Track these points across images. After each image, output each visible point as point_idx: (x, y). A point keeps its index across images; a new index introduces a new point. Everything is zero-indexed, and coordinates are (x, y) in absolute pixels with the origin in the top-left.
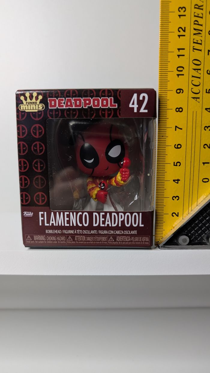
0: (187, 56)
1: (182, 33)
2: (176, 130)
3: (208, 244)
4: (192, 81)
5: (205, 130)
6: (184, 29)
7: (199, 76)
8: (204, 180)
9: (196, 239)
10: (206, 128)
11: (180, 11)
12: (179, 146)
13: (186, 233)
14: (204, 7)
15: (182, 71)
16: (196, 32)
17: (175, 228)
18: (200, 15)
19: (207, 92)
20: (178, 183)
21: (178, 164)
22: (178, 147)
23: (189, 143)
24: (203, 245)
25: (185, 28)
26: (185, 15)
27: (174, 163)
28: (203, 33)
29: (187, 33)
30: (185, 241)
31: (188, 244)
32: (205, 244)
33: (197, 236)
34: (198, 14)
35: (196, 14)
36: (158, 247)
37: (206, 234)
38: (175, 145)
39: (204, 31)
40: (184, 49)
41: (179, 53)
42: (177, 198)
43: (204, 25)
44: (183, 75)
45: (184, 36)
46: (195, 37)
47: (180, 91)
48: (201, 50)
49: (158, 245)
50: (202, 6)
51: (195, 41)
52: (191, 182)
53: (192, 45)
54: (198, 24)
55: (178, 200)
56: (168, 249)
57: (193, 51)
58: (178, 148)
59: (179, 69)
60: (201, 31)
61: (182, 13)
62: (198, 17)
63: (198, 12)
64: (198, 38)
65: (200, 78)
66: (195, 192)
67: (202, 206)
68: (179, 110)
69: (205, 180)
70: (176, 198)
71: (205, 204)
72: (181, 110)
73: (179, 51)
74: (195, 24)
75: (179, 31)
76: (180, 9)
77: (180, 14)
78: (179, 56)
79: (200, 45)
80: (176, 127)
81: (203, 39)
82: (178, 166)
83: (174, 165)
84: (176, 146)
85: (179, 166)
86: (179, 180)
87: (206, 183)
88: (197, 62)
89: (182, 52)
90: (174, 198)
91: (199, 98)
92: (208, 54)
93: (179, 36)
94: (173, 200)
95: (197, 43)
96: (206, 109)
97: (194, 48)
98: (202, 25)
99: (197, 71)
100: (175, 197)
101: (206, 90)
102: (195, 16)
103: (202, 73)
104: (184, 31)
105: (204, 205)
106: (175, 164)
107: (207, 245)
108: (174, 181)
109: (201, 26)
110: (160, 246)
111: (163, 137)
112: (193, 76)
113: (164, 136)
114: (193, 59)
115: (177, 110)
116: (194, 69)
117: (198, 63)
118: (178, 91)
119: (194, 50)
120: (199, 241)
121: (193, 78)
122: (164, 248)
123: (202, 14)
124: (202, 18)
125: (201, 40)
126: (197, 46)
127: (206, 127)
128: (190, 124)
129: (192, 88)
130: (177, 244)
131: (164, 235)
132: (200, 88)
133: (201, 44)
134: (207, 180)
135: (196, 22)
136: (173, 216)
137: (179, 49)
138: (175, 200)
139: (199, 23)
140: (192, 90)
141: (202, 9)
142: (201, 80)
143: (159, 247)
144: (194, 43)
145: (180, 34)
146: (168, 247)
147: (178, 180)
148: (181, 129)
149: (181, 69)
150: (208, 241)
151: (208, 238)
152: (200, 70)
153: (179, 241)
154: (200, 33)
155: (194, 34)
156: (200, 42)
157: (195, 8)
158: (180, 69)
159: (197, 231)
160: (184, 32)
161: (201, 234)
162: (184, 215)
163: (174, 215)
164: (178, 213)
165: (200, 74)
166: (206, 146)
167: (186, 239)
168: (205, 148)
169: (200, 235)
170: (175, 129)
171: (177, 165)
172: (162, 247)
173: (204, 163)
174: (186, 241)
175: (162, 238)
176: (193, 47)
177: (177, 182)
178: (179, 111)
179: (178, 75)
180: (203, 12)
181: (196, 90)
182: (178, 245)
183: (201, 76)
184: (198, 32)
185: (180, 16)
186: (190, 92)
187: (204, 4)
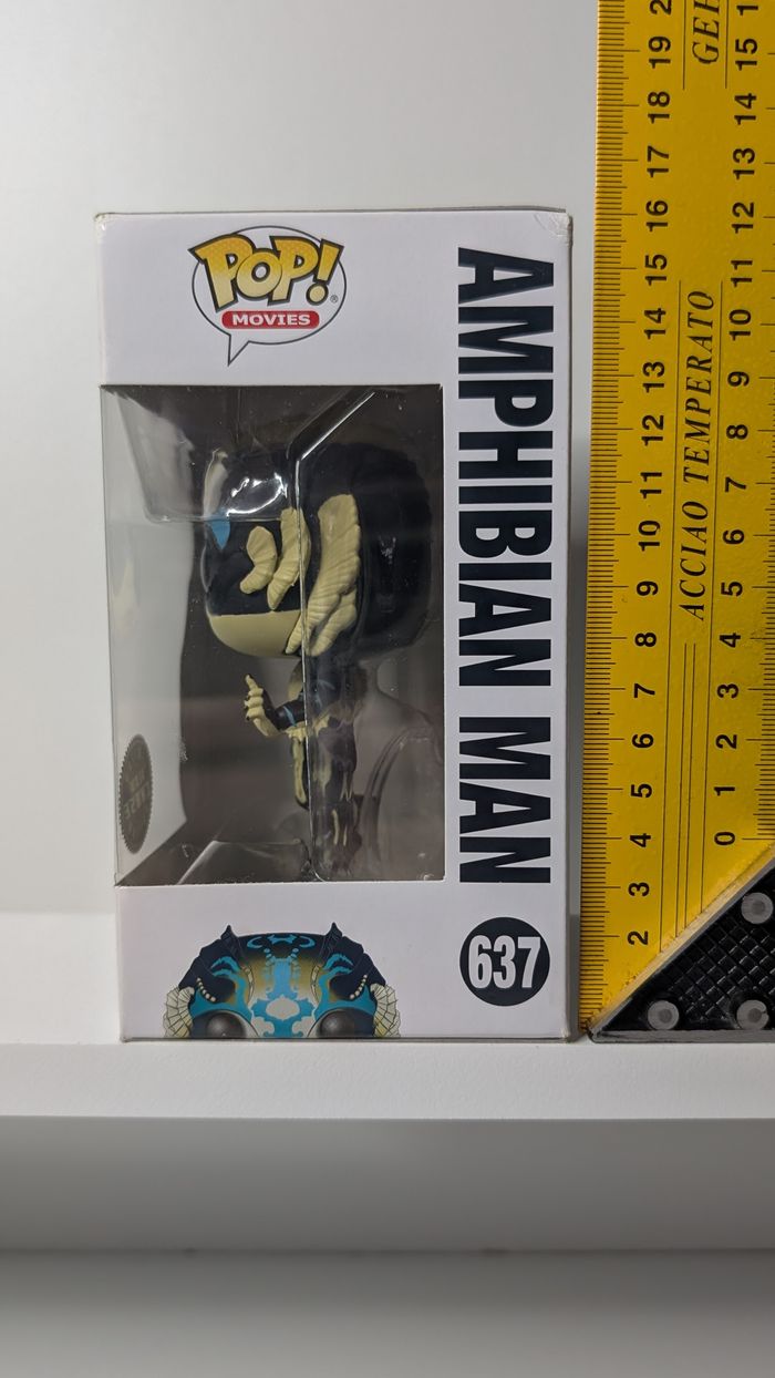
0: (667, 492)
1: (654, 431)
2: (636, 696)
3: (735, 1026)
4: (683, 560)
5: (722, 696)
6: (658, 422)
7: (701, 547)
8: (721, 839)
9: (701, 1011)
10: (723, 691)
11: (647, 374)
12: (647, 741)
13: (669, 995)
14: (714, 365)
15: (653, 533)
16: (691, 429)
17: (638, 978)
18: (705, 386)
19: (723, 592)
20: (644, 845)
21: (645, 791)
22: (643, 742)
23: (675, 731)
24: (723, 1031)
25: (662, 417)
26: (662, 385)
27: (633, 787)
28: (712, 431)
29: (665, 432)
30: (665, 1016)
31: (677, 1028)
32: (727, 1027)
33: (704, 1002)
34: (698, 383)
35: (691, 383)
36: (587, 1037)
37: (728, 996)
38: (635, 737)
39: (713, 428)
40: (660, 474)
41: (646, 487)
42: (643, 889)
43: (714, 412)
44: (657, 544)
45: (661, 438)
46: (690, 441)
47: (647, 588)
48: (706, 478)
49: (587, 1028)
50: (709, 361)
51: (690, 453)
52: (684, 843)
53: (683, 463)
54: (698, 409)
55: (645, 894)
56: (616, 1042)
57: (685, 480)
58: (642, 745)
59: (645, 528)
60: (708, 426)
61: (653, 378)
62: (697, 389)
63: (701, 376)
64: (696, 445)
65: (703, 553)
66: (695, 873)
67: (716, 915)
68: (646, 640)
69: (725, 839)
70: (638, 889)
71: (724, 907)
72: (650, 640)
73: (646, 480)
74: (688, 408)
75: (647, 427)
76: (649, 369)
77: (648, 380)
78: (645, 492)
79: (705, 465)
80: (637, 686)
81: (712, 448)
82: (644, 796)
83: (633, 794)
84: (638, 741)
85: (648, 796)
86: (649, 837)
87: (727, 846)
88: (695, 511)
89: (652, 483)
90: (634, 889)
91: (702, 608)
92: (727, 490)
93: (646, 439)
94: (633, 894)
95: (695, 459)
96: (723, 638)
97: (687, 471)
98: (708, 412)
99: (695, 533)
100: (638, 887)
101: (723, 585)
102: (689, 387)
103: (712, 540)
104: (660, 426)
105: (720, 911)
106: (636, 791)
107: (732, 1029)
108: (633, 838)
109: (706, 415)
110: (594, 1031)
111: (599, 714)
112: (684, 549)
113: (602, 711)
114: (685, 502)
115: (641, 640)
116: (689, 530)
117: (701, 512)
118: (644, 588)
119: (688, 478)
120: (712, 1019)
121: (685, 552)
122: (606, 1039)
123: (709, 382)
124: (709, 392)
125: (707, 452)
126: (695, 467)
127: (723, 687)
128: (676, 680)
129: (682, 581)
130: (645, 1027)
131: (607, 999)
132: (705, 579)
133: (706, 461)
134: (729, 838)
135: (691, 404)
136: (632, 943)
137: (646, 475)
138: (639, 894)
139: (701, 407)
140: (684, 584)
141: (709, 370)
142: (708, 560)
143: (591, 1036)
144: (687, 457)
145: (648, 433)
146: (618, 1037)
147: (645, 837)
148: (652, 693)
149: (653, 528)
150: (736, 1016)
151: (734, 1009)
152: (704, 530)
153: (649, 1018)
154: (702, 434)
155: (688, 435)
156: (703, 455)
157: (689, 366)
158: (648, 528)
159: (702, 989)
160: (659, 431)
161: (716, 996)
162: (665, 939)
163: (634, 938)
164: (646, 934)
165: (705, 541)
166: (722, 741)
167: (669, 1012)
168: (721, 746)
169: (712, 999)
170: (633, 694)
171: (640, 795)
172: (598, 1034)
173: (718, 790)
174: (670, 1018)
175: (600, 1009)
176: (686, 468)
177: (641, 841)
178: (645, 643)
179: (643, 545)
180: (713, 376)
181: (693, 584)
182: (646, 1029)
183: (709, 547)
184: (699, 430)
185: (648, 386)
186: (677, 591)
187: (715, 355)
